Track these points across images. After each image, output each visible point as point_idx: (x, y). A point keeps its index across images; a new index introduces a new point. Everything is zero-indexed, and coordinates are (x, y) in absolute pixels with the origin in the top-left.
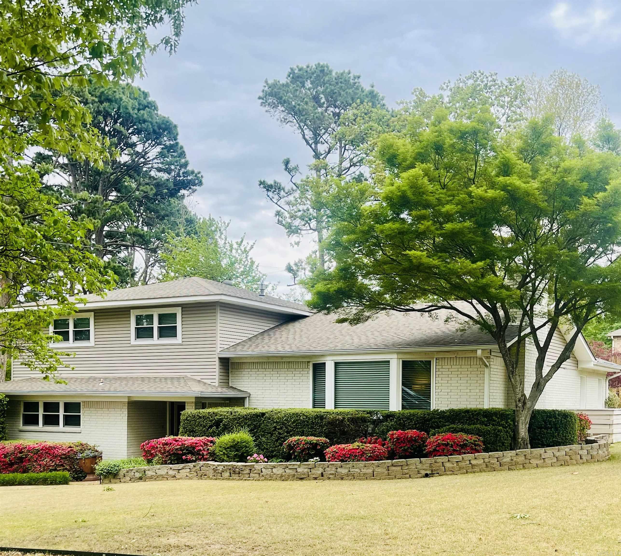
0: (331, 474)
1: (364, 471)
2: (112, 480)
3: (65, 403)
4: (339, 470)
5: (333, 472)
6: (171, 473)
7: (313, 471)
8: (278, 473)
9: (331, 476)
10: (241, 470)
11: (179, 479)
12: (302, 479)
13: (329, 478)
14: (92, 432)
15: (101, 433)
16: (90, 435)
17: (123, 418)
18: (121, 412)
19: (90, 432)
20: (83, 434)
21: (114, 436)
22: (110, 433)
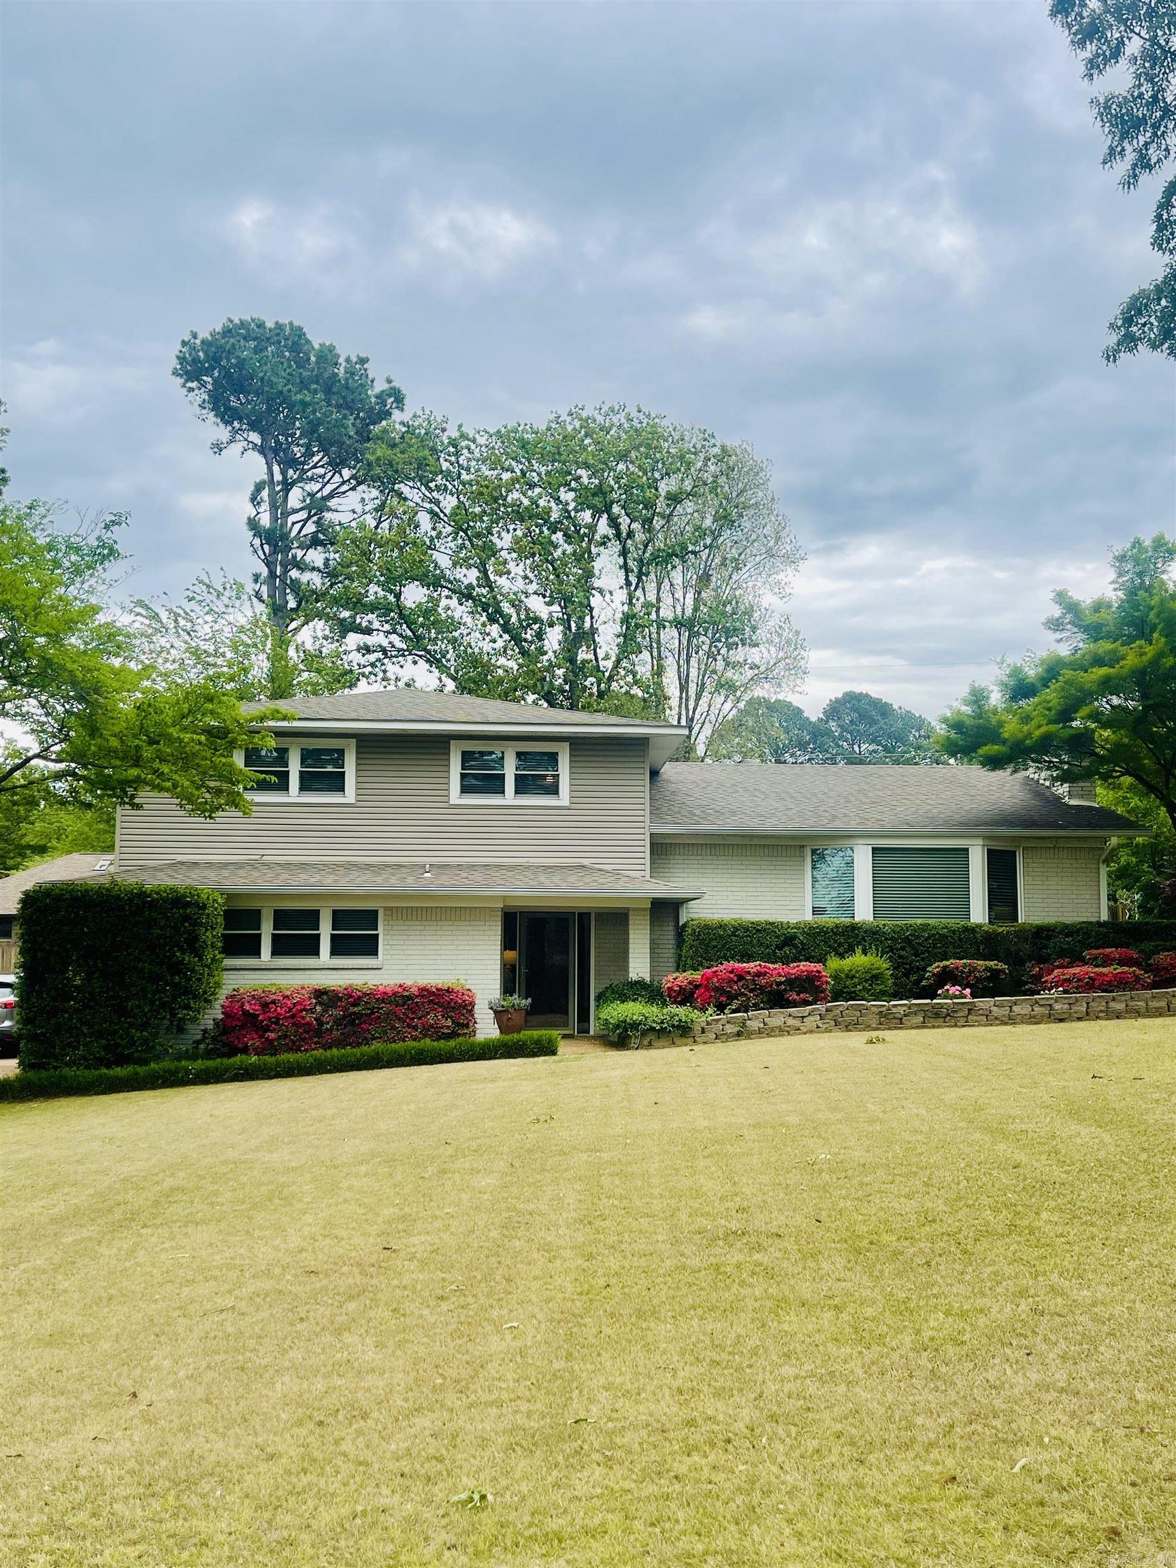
0: (1101, 1011)
1: (1154, 1004)
2: (677, 1041)
3: (334, 911)
4: (1112, 1004)
5: (1103, 1008)
6: (791, 1022)
7: (1075, 1008)
8: (1023, 1012)
9: (1101, 1014)
10: (953, 1012)
11: (805, 1033)
12: (1061, 1020)
13: (1098, 1018)
14: (409, 967)
15: (435, 967)
16: (405, 972)
17: (492, 938)
18: (484, 928)
19: (405, 967)
20: (389, 972)
21: (469, 972)
22: (458, 967)
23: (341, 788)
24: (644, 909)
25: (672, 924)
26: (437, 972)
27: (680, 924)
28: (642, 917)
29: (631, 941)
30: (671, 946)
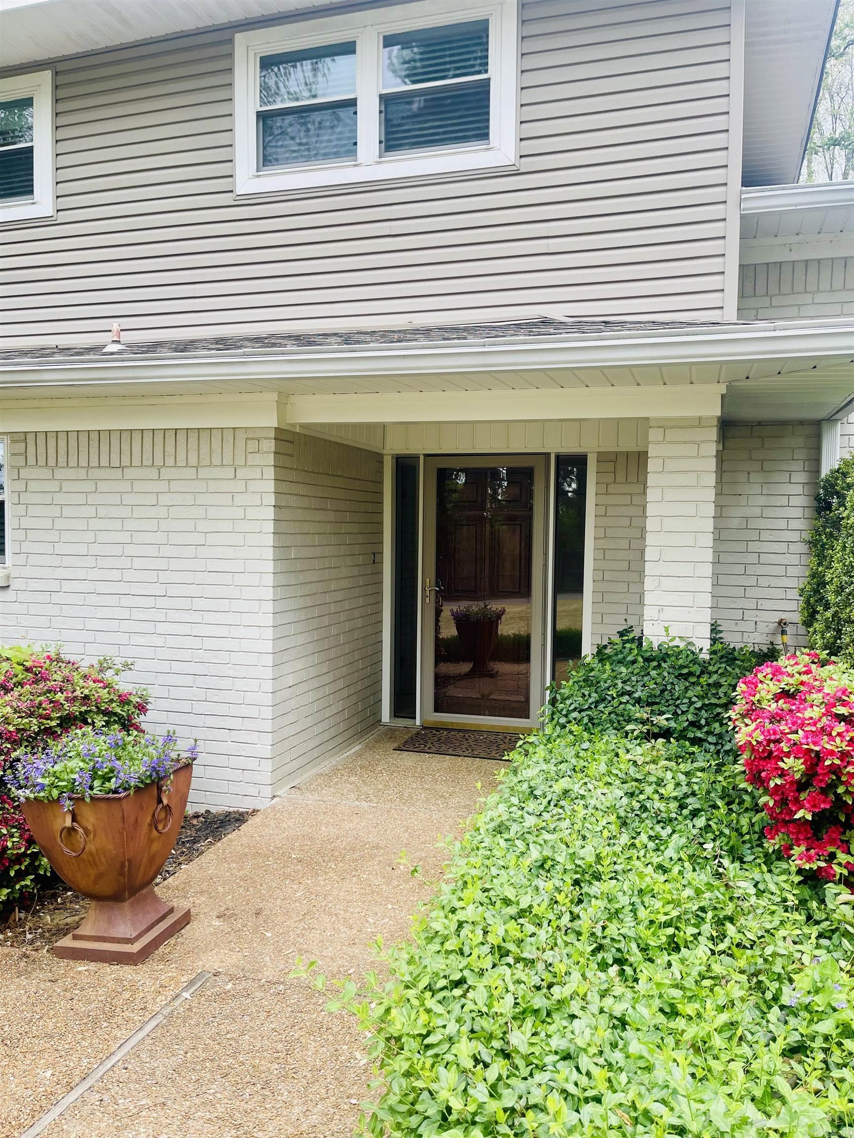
14: (67, 586)
15: (123, 588)
16: (56, 598)
17: (251, 513)
18: (231, 486)
19: (55, 586)
20: (22, 597)
21: (199, 604)
22: (174, 590)
23: (25, 188)
24: (699, 423)
25: (801, 477)
26: (127, 601)
27: (825, 472)
28: (692, 450)
29: (651, 524)
30: (795, 536)
